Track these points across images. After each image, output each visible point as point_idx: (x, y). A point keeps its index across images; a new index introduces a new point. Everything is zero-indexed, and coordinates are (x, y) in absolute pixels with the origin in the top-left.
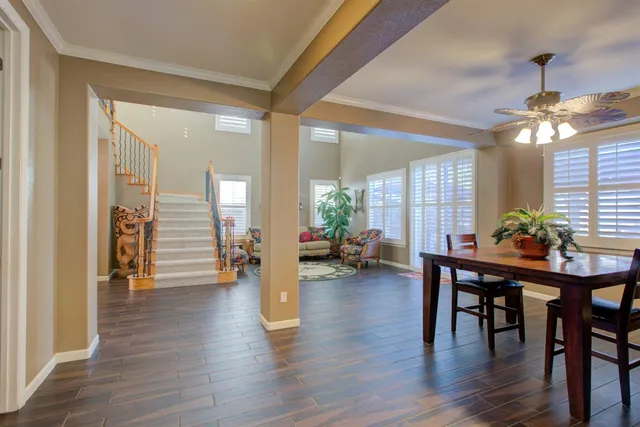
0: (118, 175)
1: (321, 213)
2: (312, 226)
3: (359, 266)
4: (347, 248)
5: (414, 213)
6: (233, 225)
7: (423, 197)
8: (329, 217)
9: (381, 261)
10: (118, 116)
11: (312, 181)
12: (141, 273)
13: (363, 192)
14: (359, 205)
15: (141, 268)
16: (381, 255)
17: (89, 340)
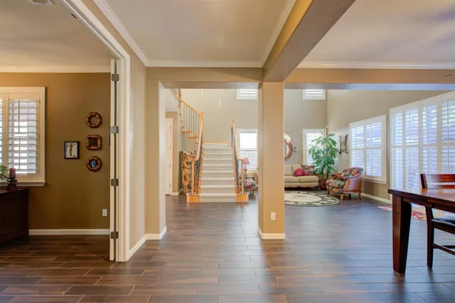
0: (183, 133)
1: (311, 155)
2: (304, 164)
3: (342, 198)
4: (332, 182)
5: (395, 154)
6: (248, 163)
7: (404, 140)
8: (318, 157)
9: (363, 194)
10: (183, 98)
11: (304, 130)
12: (193, 192)
13: (346, 137)
14: (343, 148)
15: (192, 190)
16: (362, 189)
17: (160, 229)
